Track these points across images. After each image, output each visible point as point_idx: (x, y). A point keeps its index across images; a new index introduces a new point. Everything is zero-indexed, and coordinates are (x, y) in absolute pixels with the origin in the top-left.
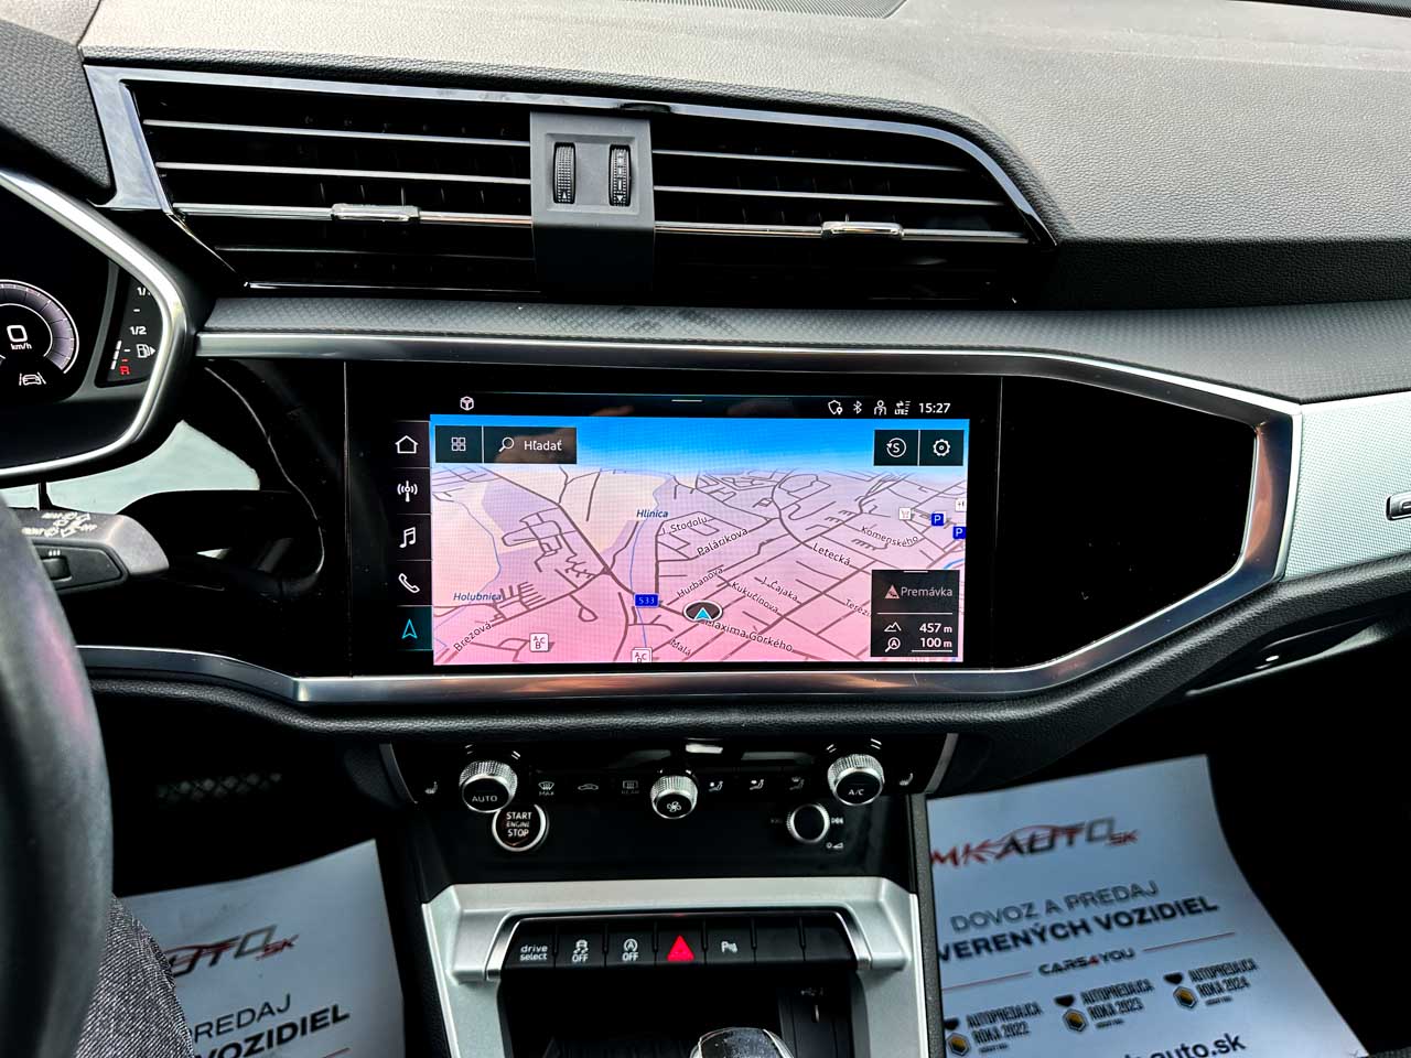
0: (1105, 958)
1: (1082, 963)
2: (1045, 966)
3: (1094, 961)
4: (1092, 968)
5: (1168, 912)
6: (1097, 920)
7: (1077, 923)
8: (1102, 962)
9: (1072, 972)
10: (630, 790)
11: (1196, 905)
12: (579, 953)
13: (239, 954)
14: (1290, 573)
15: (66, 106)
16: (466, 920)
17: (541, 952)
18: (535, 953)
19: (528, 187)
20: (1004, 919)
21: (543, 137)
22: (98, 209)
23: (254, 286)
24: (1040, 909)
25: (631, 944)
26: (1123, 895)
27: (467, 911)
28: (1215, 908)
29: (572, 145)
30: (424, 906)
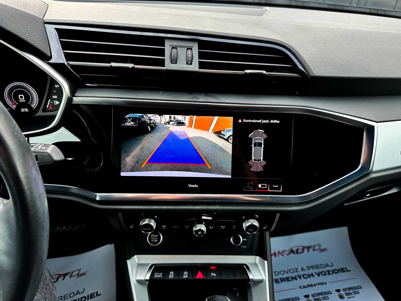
0: (318, 284)
1: (311, 285)
2: (301, 286)
3: (315, 285)
4: (315, 287)
5: (336, 271)
6: (316, 273)
7: (310, 274)
8: (317, 285)
9: (308, 288)
10: (187, 228)
11: (344, 270)
12: (171, 275)
13: (71, 277)
14: (374, 170)
15: (40, 34)
16: (140, 265)
17: (160, 275)
18: (159, 275)
19: (164, 59)
20: (289, 273)
21: (169, 46)
22: (47, 63)
23: (88, 85)
24: (299, 269)
25: (186, 273)
26: (323, 266)
27: (140, 262)
28: (350, 271)
29: (176, 48)
30: (128, 261)
